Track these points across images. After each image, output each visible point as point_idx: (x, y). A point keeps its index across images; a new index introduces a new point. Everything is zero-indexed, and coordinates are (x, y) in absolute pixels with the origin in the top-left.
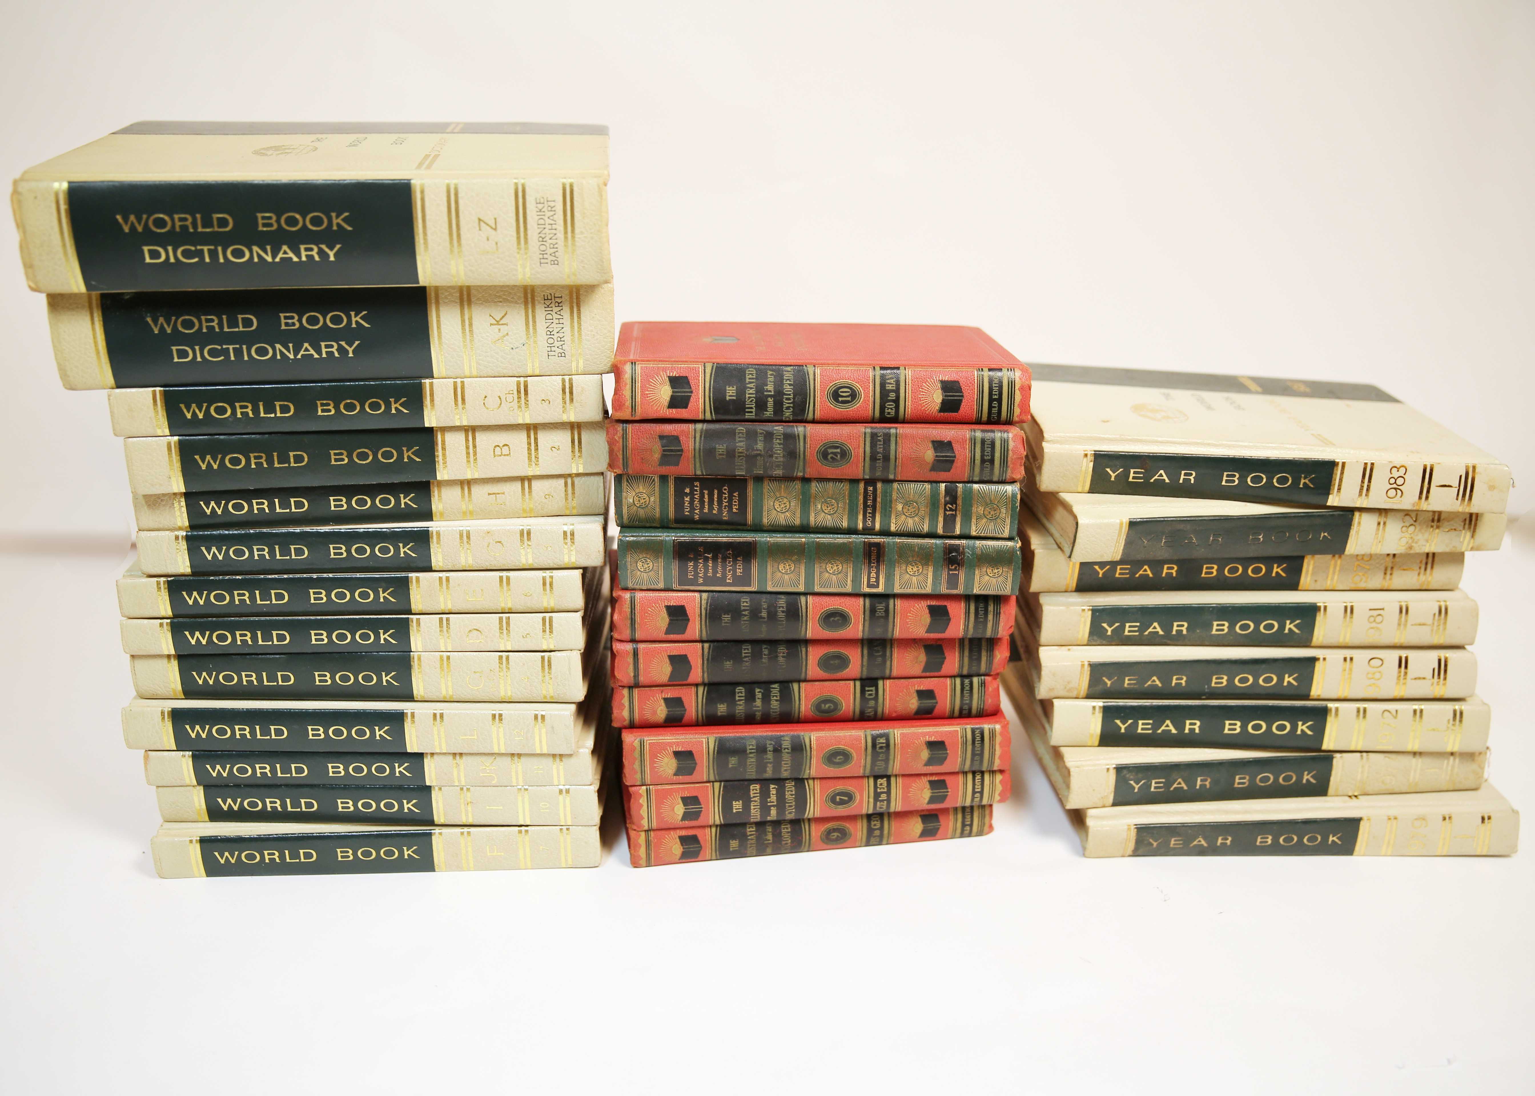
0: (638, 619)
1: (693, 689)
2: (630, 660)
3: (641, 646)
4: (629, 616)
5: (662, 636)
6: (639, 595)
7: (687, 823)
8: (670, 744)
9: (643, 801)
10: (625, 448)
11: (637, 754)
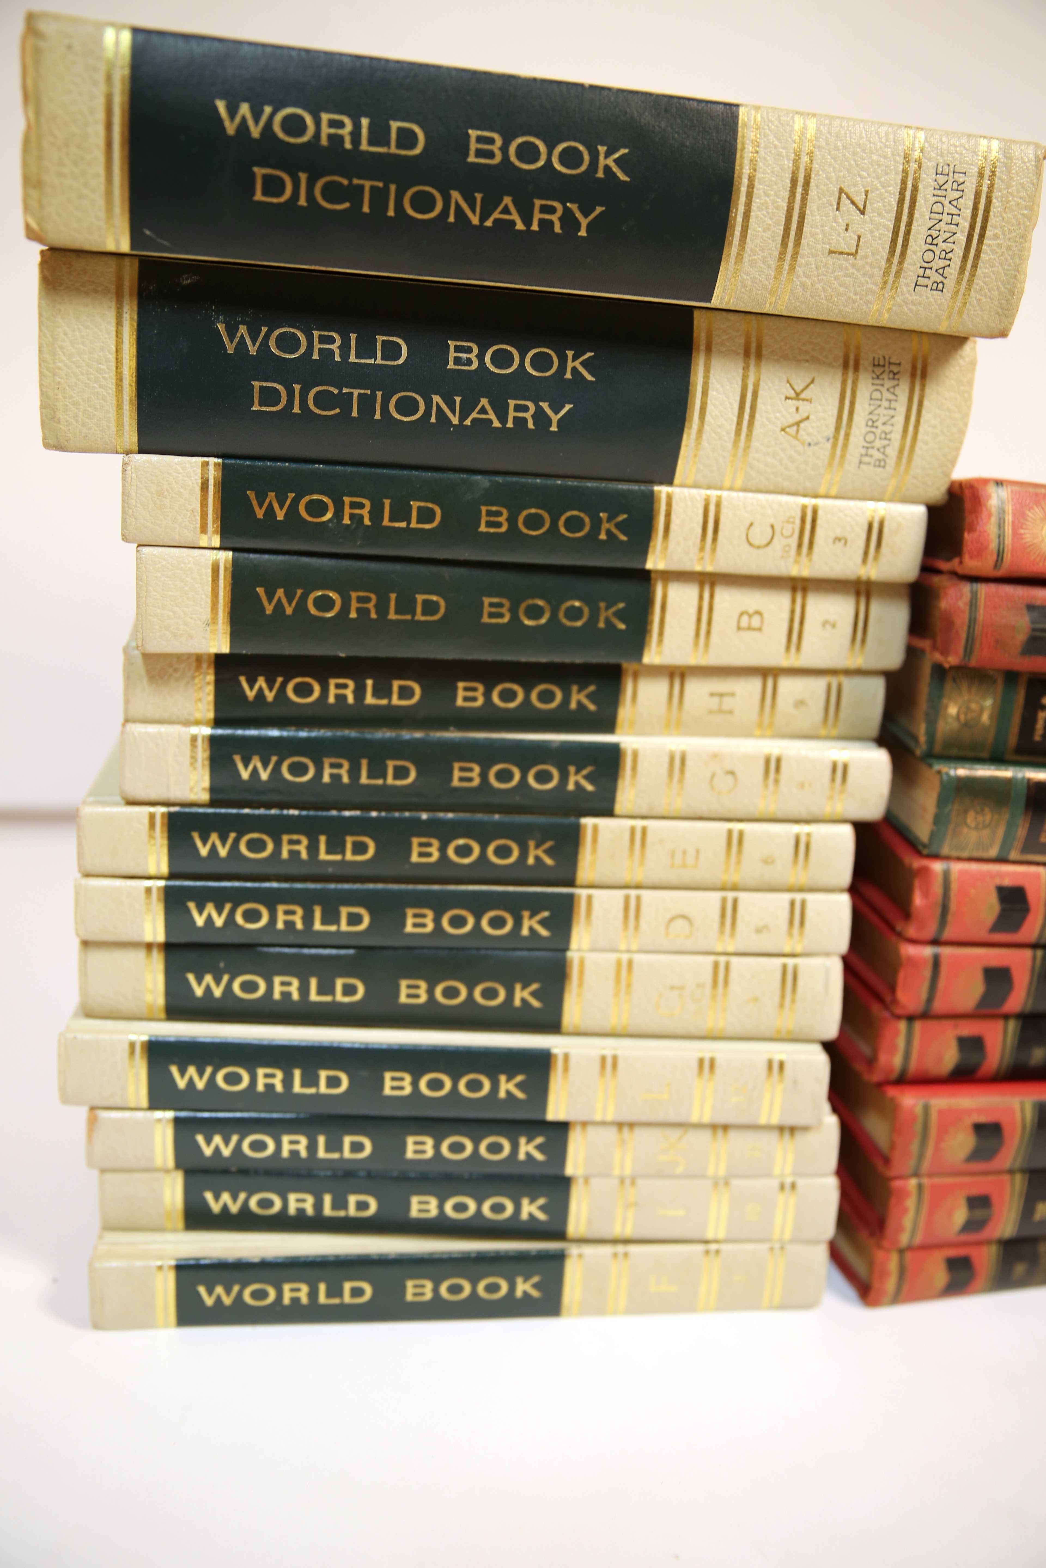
0: (953, 906)
1: (1000, 1024)
2: (927, 973)
3: (946, 951)
4: (940, 899)
5: (983, 934)
6: (957, 867)
7: (965, 1237)
8: (969, 1112)
9: (911, 1203)
10: (972, 621)
11: (918, 1127)
